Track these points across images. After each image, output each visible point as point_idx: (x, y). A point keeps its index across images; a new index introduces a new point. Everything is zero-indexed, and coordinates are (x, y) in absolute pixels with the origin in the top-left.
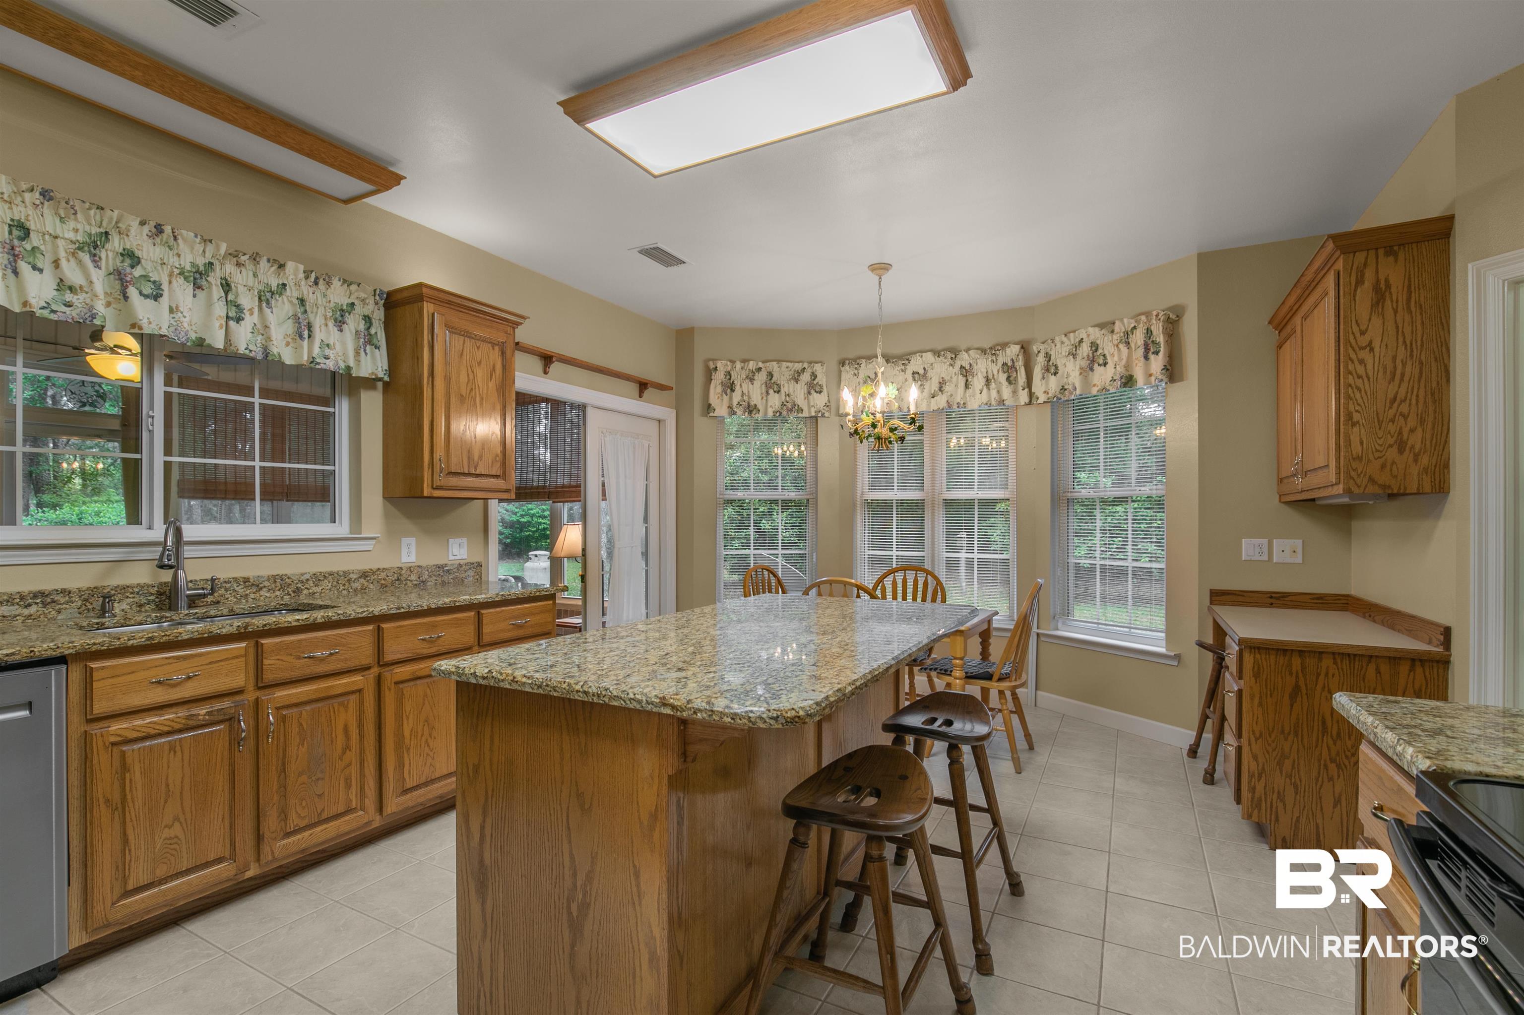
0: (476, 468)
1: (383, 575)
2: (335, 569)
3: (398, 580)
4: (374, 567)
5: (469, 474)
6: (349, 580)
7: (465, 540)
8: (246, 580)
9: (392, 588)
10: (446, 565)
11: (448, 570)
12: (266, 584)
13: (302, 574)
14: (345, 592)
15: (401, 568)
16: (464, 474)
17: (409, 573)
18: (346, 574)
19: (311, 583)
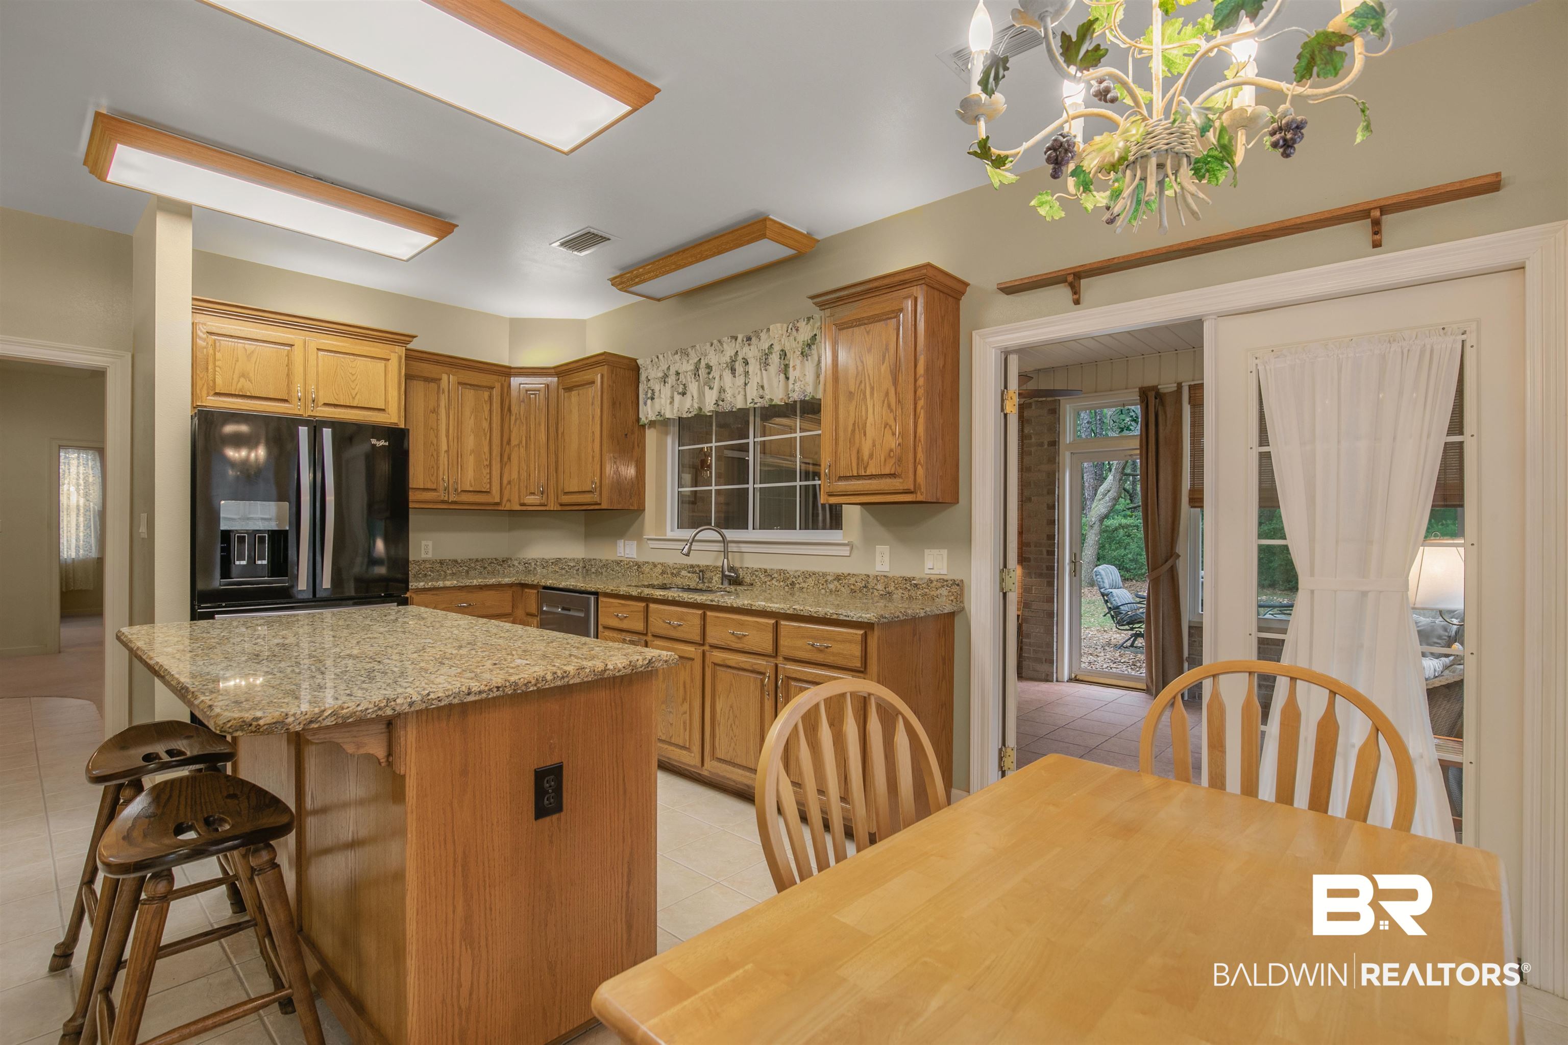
0: (865, 468)
1: (852, 581)
2: (816, 570)
3: (865, 587)
4: (846, 572)
5: (859, 477)
6: (826, 581)
7: (945, 552)
8: (766, 571)
9: (860, 595)
10: (914, 579)
11: (916, 585)
12: (776, 575)
13: (796, 571)
14: (823, 591)
15: (868, 576)
16: (852, 477)
17: (875, 581)
18: (824, 575)
19: (801, 578)
